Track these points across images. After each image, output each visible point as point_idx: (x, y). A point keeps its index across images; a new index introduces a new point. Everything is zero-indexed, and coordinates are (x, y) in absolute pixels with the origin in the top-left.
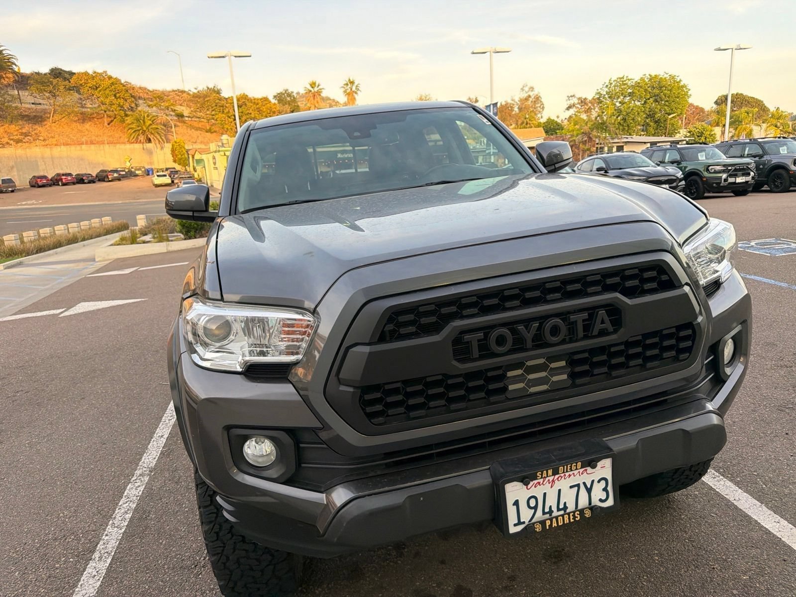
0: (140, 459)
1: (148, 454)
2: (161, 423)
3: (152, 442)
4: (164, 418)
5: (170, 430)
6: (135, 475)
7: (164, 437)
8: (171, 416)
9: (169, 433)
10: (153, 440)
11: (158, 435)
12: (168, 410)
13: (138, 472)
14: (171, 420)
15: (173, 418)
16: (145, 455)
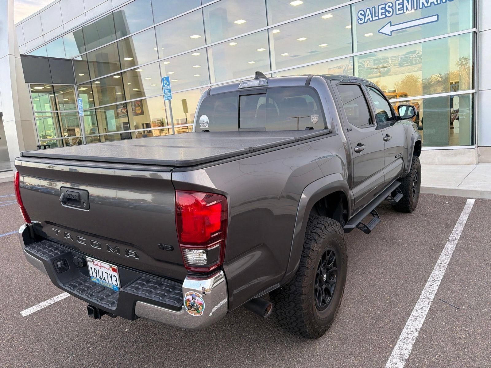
0: (456, 247)
1: (452, 248)
2: (447, 264)
3: (452, 254)
4: (446, 267)
5: (440, 257)
6: (457, 241)
7: (444, 254)
8: (440, 266)
9: (441, 255)
10: (451, 255)
11: (448, 256)
12: (444, 272)
13: (456, 242)
14: (440, 263)
15: (438, 264)
16: (454, 248)
